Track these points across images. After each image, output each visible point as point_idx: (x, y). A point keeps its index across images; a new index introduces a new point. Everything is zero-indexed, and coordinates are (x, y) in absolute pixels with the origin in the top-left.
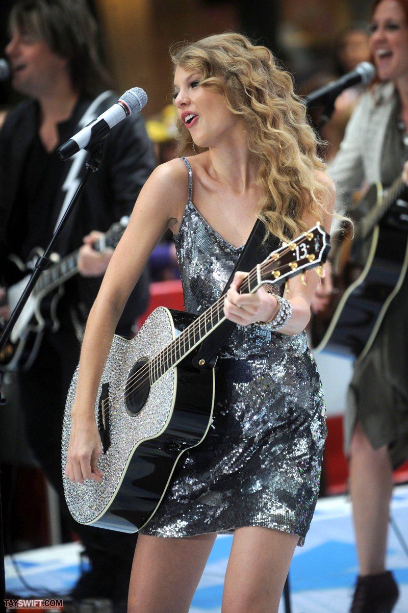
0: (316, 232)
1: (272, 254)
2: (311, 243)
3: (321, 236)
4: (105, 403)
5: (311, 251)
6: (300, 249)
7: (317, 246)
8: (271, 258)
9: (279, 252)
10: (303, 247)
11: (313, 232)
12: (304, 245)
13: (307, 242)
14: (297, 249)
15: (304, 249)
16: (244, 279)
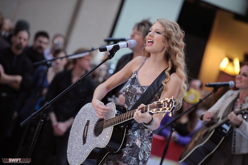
0: (171, 100)
1: (154, 102)
2: (169, 103)
3: (173, 102)
4: (87, 128)
5: (168, 106)
6: (165, 104)
7: (171, 105)
8: (154, 104)
9: (157, 103)
10: (166, 104)
11: (170, 100)
12: (166, 103)
13: (167, 102)
14: (163, 104)
15: (166, 105)
16: (143, 107)
